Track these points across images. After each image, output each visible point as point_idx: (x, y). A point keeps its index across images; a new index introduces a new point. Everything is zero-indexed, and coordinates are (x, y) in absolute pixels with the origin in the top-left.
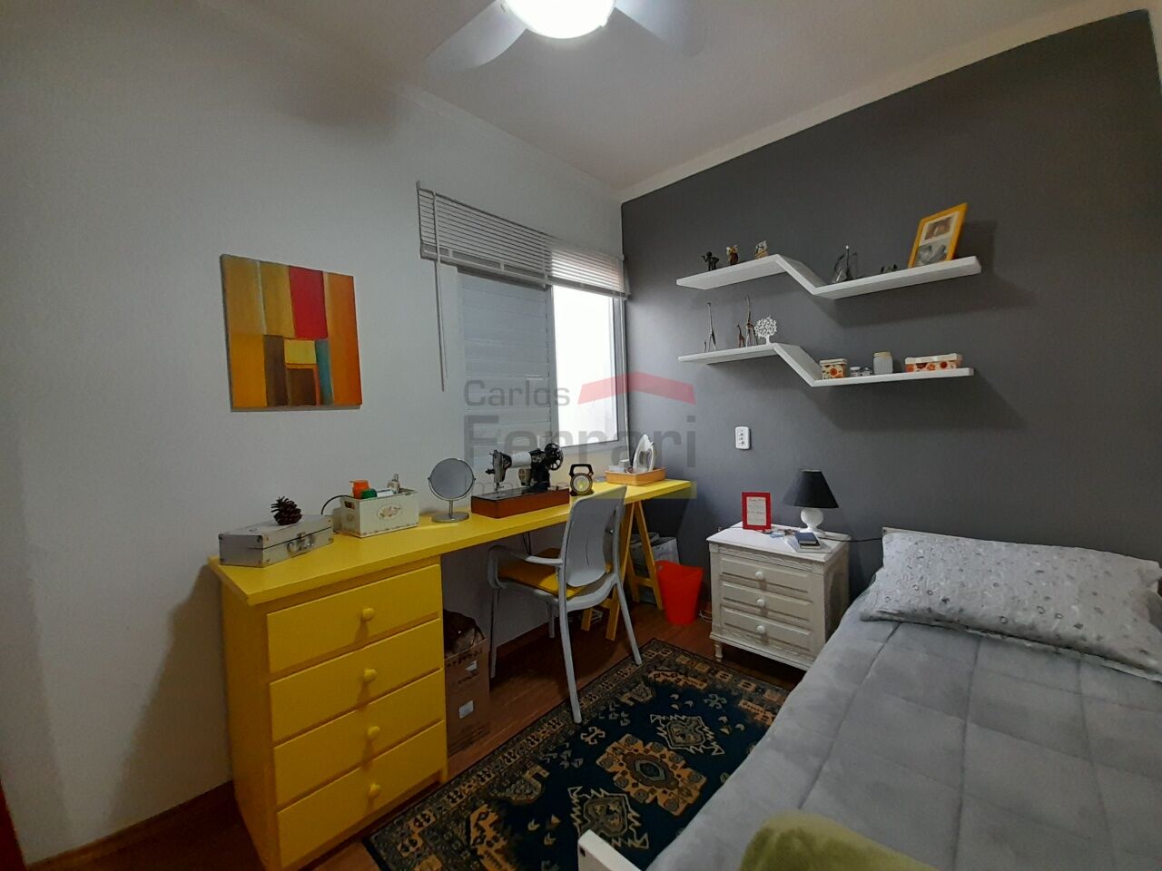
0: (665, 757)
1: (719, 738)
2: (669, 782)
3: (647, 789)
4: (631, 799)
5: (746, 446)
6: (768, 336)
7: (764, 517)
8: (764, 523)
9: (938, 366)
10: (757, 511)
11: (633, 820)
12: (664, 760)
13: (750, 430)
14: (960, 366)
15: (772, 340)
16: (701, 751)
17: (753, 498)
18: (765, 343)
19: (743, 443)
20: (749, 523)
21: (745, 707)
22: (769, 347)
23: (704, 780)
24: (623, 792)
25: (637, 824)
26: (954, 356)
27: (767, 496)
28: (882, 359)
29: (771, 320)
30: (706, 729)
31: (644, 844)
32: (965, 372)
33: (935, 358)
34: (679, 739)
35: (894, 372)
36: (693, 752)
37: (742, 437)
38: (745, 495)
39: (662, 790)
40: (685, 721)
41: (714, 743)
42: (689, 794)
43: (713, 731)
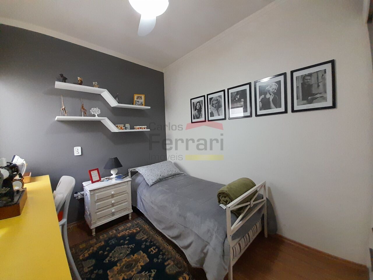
0: (126, 260)
1: (128, 244)
2: (137, 261)
3: (136, 268)
4: (138, 273)
5: (80, 154)
6: (97, 114)
7: (98, 177)
8: (98, 179)
9: (143, 128)
10: (95, 175)
11: (145, 273)
12: (127, 261)
13: (81, 148)
14: (147, 128)
15: (98, 116)
16: (130, 250)
17: (93, 171)
18: (95, 116)
19: (78, 153)
20: (94, 180)
21: (121, 235)
22: (97, 118)
23: (141, 251)
24: (133, 276)
25: (147, 272)
26: (146, 127)
27: (97, 169)
28: (128, 125)
29: (98, 109)
30: (122, 247)
31: (154, 271)
32: (149, 130)
33: (144, 127)
34: (122, 255)
35: (130, 129)
36: (129, 252)
37: (77, 151)
38: (90, 171)
39: (138, 263)
40: (115, 251)
41: (129, 246)
42: (144, 256)
43: (125, 245)
